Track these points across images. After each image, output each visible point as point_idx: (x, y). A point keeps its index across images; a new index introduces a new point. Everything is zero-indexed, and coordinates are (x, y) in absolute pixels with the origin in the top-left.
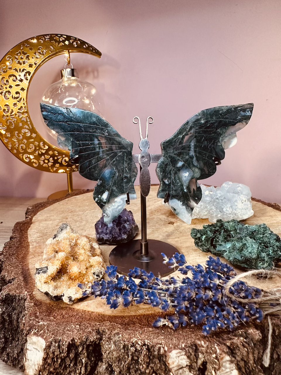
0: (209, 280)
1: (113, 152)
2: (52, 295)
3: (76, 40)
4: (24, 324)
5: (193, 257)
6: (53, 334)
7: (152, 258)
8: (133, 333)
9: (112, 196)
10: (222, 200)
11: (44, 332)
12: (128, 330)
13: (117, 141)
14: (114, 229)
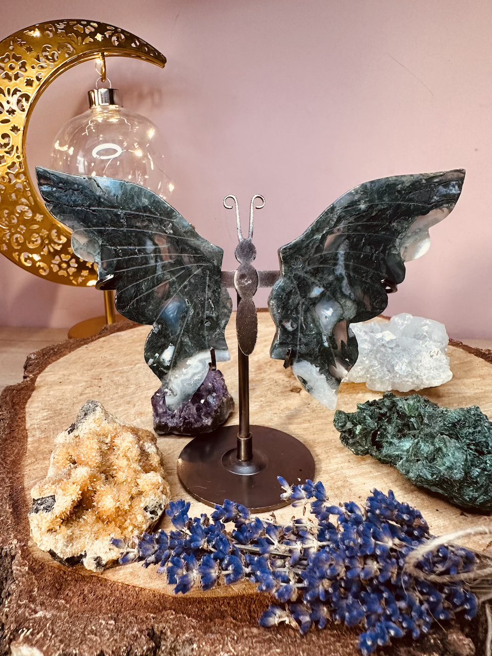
0: (373, 540)
1: (184, 268)
2: (62, 557)
3: (117, 32)
4: (7, 616)
5: (338, 464)
6: (61, 641)
7: (260, 467)
8: (220, 641)
9: (181, 355)
10: (392, 348)
11: (45, 635)
12: (212, 633)
13: (191, 247)
14: (188, 407)
